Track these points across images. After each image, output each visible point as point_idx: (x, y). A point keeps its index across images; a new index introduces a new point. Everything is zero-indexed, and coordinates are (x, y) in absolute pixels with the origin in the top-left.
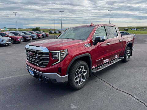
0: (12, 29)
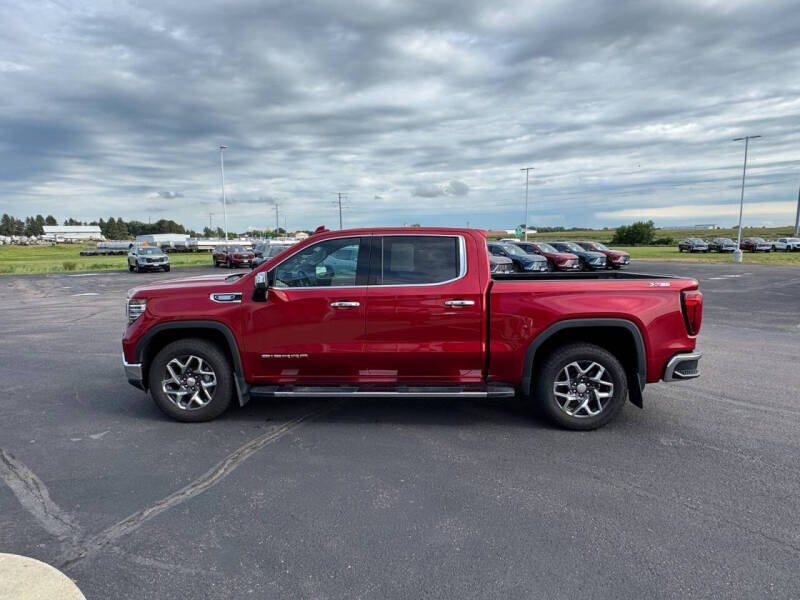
0: (546, 230)
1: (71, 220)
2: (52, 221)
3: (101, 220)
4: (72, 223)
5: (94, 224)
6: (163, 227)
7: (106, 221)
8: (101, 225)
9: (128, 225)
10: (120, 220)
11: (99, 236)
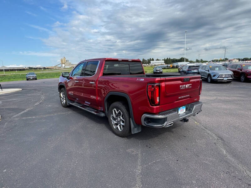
1: (157, 59)
2: (153, 60)
3: (165, 59)
4: (158, 60)
5: (163, 60)
6: (182, 60)
7: (166, 59)
8: (165, 60)
9: (172, 60)
10: (170, 58)
11: (163, 63)
